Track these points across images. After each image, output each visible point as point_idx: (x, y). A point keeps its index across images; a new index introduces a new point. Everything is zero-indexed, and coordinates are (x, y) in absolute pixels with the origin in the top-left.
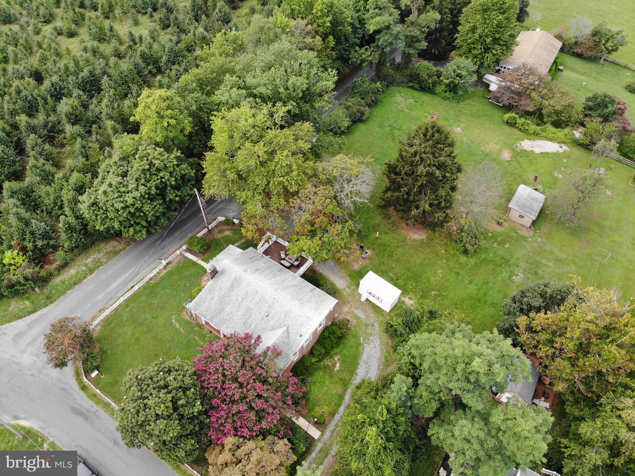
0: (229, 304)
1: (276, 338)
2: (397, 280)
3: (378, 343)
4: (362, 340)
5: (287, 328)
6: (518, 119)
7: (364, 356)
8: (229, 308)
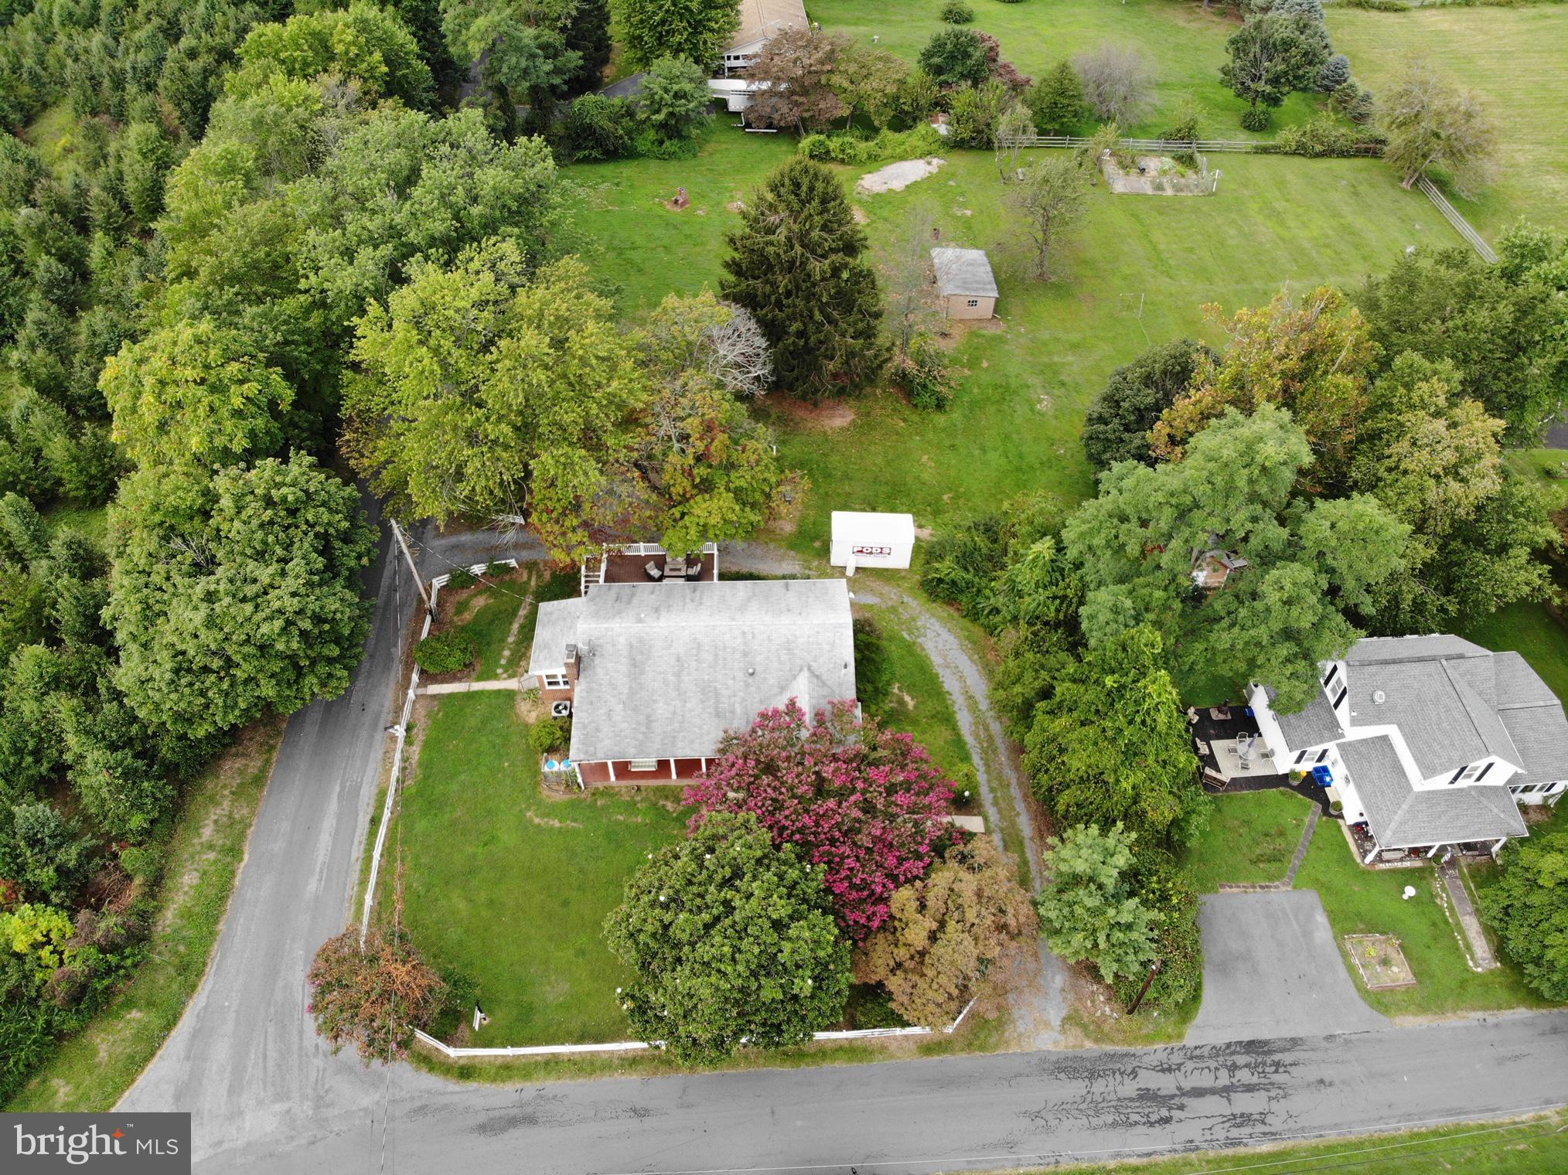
0: (655, 702)
1: (807, 697)
3: (937, 624)
4: (906, 636)
5: (809, 669)
6: (828, 142)
7: (933, 658)
8: (661, 710)
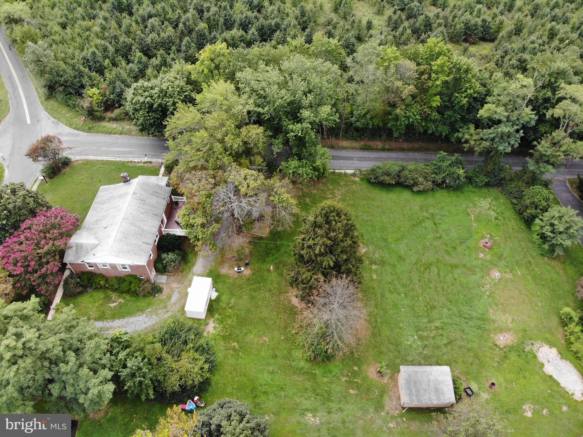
0: (109, 204)
2: (230, 308)
3: (151, 323)
4: (149, 310)
5: (99, 244)
7: (133, 318)
8: (106, 206)
